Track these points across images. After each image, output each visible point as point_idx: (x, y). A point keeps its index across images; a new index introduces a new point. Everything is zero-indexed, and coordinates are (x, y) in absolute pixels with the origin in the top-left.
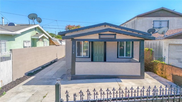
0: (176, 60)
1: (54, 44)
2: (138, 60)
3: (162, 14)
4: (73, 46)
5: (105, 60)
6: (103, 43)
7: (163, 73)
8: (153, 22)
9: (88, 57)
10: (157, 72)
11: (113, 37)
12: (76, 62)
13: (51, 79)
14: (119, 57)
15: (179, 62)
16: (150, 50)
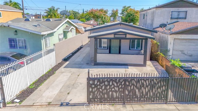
0: (180, 52)
1: (80, 33)
3: (181, 5)
4: (95, 42)
5: (120, 53)
6: (118, 40)
8: (171, 13)
9: (107, 48)
10: (159, 62)
11: (124, 36)
12: (97, 54)
13: (80, 64)
14: (131, 49)
15: (182, 53)
16: (157, 44)
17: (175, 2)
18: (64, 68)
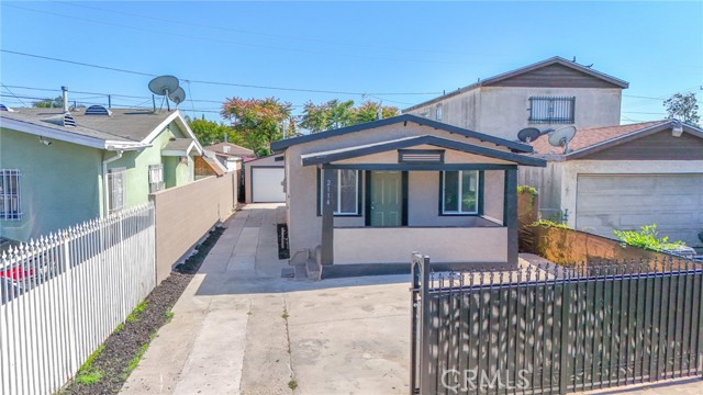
0: (596, 219)
1: (211, 171)
2: (501, 222)
3: (554, 78)
5: (405, 223)
7: (565, 254)
8: (529, 103)
9: (356, 213)
10: (548, 252)
11: (436, 157)
12: (335, 230)
13: (258, 279)
14: (444, 213)
15: (603, 225)
16: (529, 192)
17: (538, 70)
18: (197, 294)
